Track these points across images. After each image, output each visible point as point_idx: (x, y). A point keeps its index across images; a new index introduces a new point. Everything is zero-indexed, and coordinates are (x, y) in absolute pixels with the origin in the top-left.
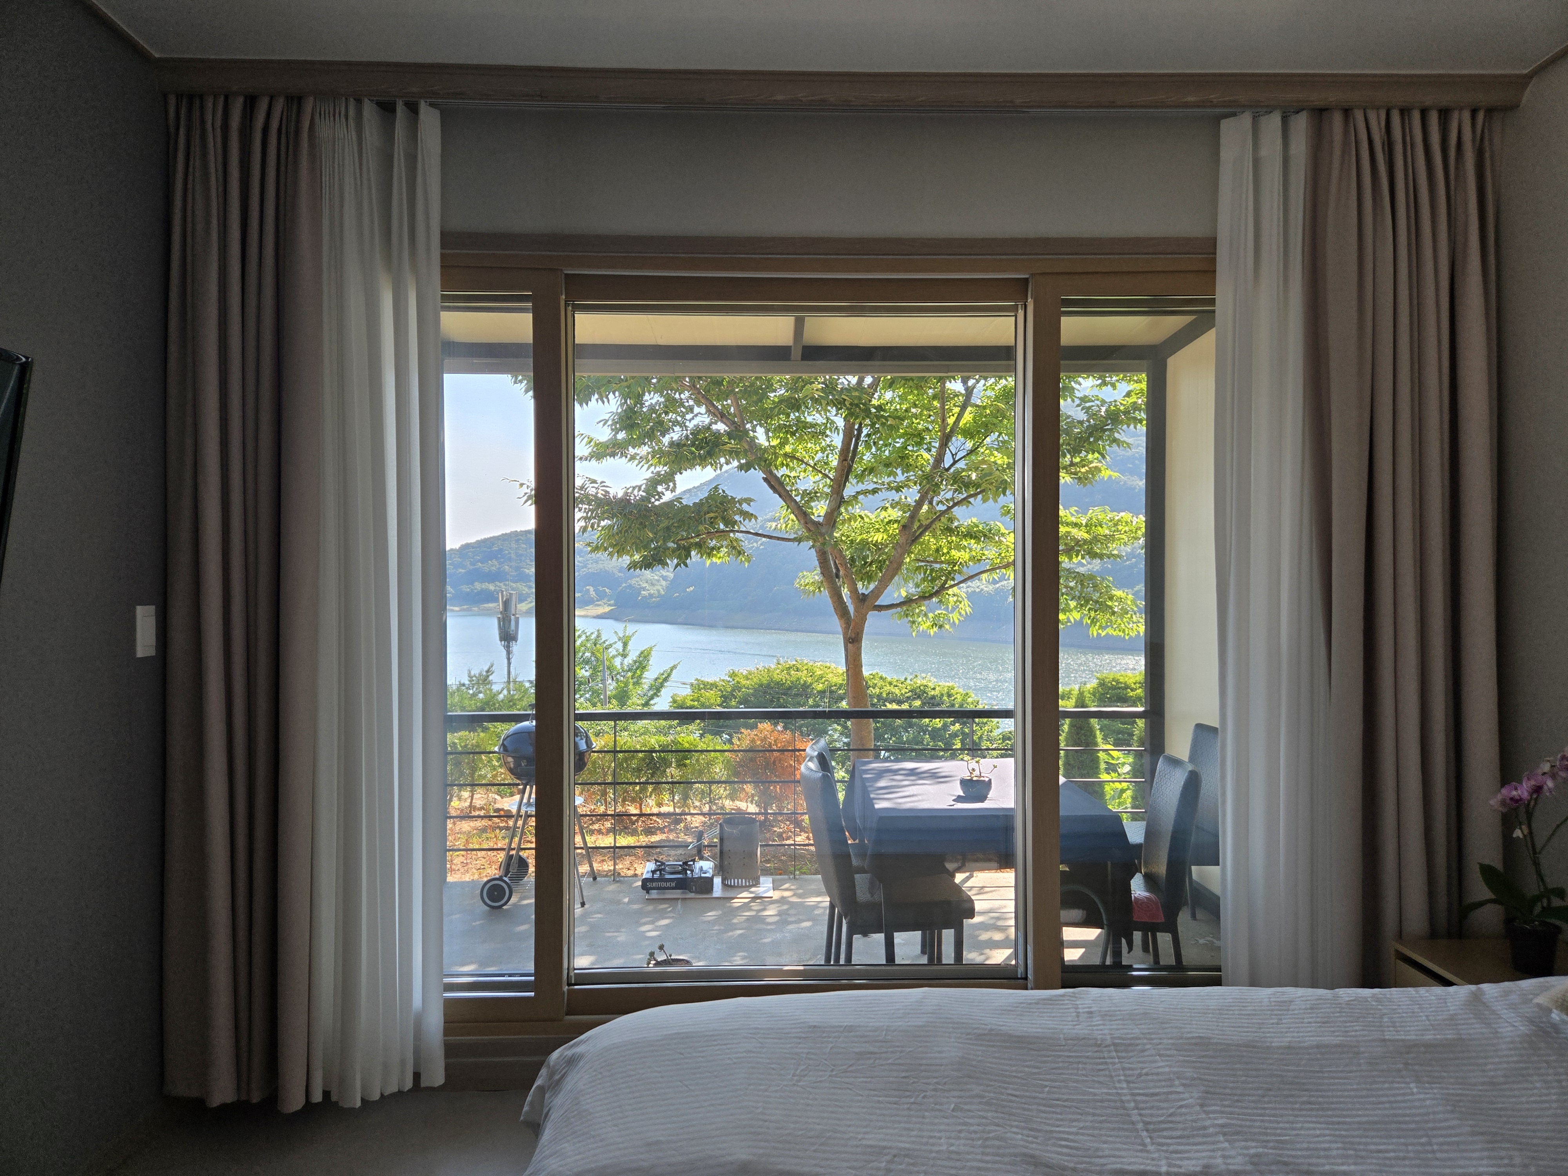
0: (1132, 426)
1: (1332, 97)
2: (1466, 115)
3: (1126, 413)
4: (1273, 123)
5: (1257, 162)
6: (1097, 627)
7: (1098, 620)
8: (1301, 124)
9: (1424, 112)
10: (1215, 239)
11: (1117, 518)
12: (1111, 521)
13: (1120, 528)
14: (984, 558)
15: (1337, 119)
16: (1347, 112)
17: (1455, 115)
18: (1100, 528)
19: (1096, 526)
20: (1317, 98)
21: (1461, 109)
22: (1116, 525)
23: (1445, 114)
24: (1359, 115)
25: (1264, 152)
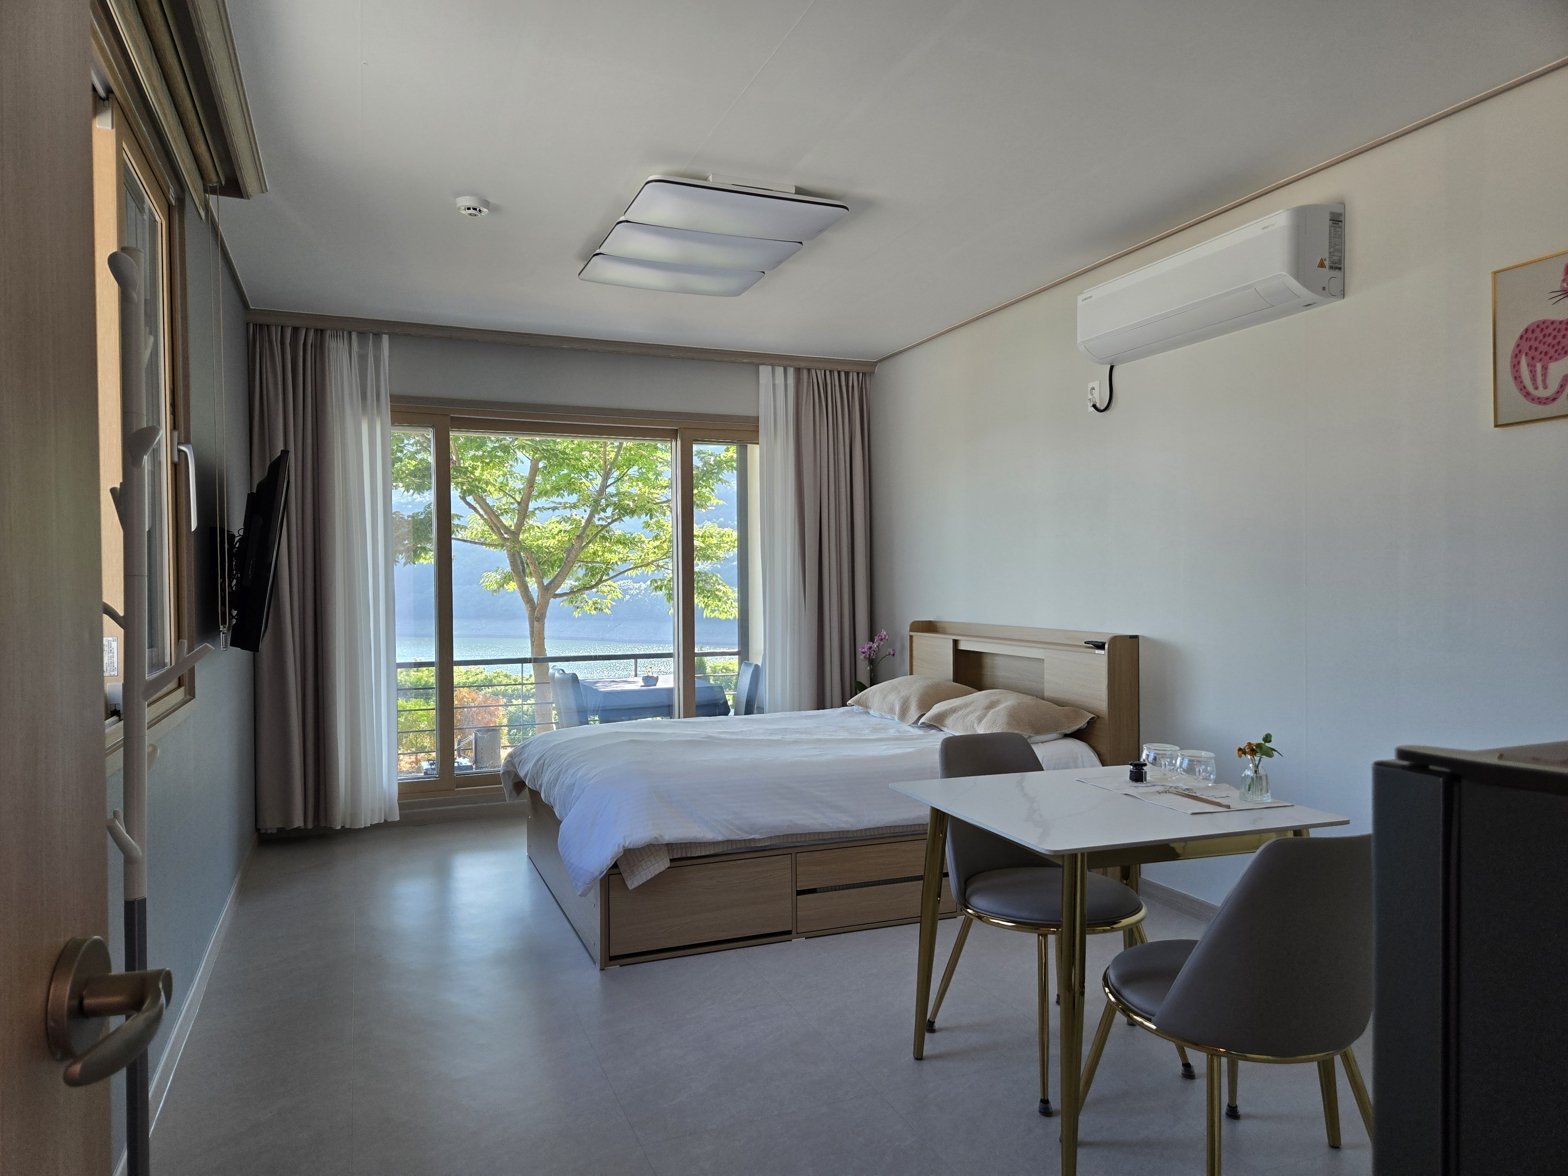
0: (730, 471)
1: (802, 364)
2: (855, 375)
3: (726, 462)
4: (780, 370)
5: (774, 385)
6: (709, 611)
7: (709, 605)
8: (791, 371)
9: (839, 372)
10: (758, 417)
11: (722, 532)
12: (718, 534)
13: (724, 538)
14: (629, 559)
15: (805, 373)
16: (809, 370)
17: (851, 374)
18: (711, 539)
19: (708, 537)
20: (797, 364)
21: (853, 372)
22: (722, 537)
23: (847, 374)
24: (813, 372)
25: (777, 382)
